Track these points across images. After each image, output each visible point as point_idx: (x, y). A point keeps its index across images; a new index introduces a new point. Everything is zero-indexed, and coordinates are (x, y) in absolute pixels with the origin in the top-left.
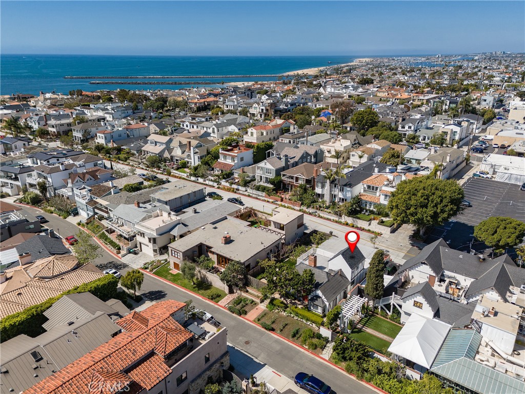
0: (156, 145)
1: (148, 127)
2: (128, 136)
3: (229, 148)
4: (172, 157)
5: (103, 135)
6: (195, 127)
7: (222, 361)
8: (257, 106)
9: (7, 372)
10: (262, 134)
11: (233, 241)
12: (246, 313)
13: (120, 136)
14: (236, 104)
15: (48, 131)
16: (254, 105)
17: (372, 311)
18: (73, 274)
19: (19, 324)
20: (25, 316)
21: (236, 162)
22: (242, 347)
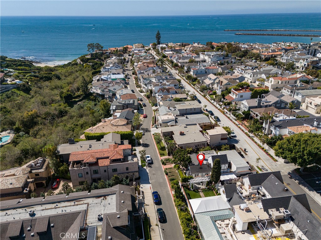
0: (210, 80)
1: (218, 68)
2: (206, 72)
3: (240, 88)
4: (213, 88)
5: (193, 71)
6: (243, 72)
7: (134, 173)
8: (302, 61)
9: (82, 147)
10: (278, 83)
11: (185, 135)
12: (165, 164)
13: (201, 72)
14: (289, 58)
15: (178, 65)
16: (301, 61)
17: (213, 188)
18: (121, 127)
19: (97, 136)
20: (99, 134)
21: (237, 97)
22: (151, 175)
